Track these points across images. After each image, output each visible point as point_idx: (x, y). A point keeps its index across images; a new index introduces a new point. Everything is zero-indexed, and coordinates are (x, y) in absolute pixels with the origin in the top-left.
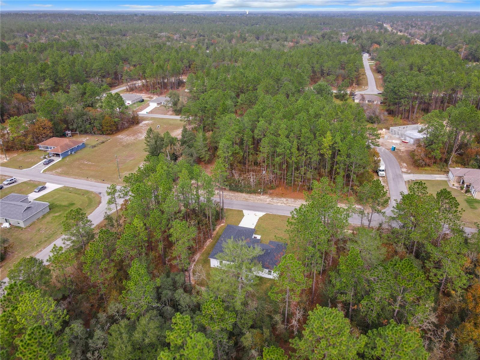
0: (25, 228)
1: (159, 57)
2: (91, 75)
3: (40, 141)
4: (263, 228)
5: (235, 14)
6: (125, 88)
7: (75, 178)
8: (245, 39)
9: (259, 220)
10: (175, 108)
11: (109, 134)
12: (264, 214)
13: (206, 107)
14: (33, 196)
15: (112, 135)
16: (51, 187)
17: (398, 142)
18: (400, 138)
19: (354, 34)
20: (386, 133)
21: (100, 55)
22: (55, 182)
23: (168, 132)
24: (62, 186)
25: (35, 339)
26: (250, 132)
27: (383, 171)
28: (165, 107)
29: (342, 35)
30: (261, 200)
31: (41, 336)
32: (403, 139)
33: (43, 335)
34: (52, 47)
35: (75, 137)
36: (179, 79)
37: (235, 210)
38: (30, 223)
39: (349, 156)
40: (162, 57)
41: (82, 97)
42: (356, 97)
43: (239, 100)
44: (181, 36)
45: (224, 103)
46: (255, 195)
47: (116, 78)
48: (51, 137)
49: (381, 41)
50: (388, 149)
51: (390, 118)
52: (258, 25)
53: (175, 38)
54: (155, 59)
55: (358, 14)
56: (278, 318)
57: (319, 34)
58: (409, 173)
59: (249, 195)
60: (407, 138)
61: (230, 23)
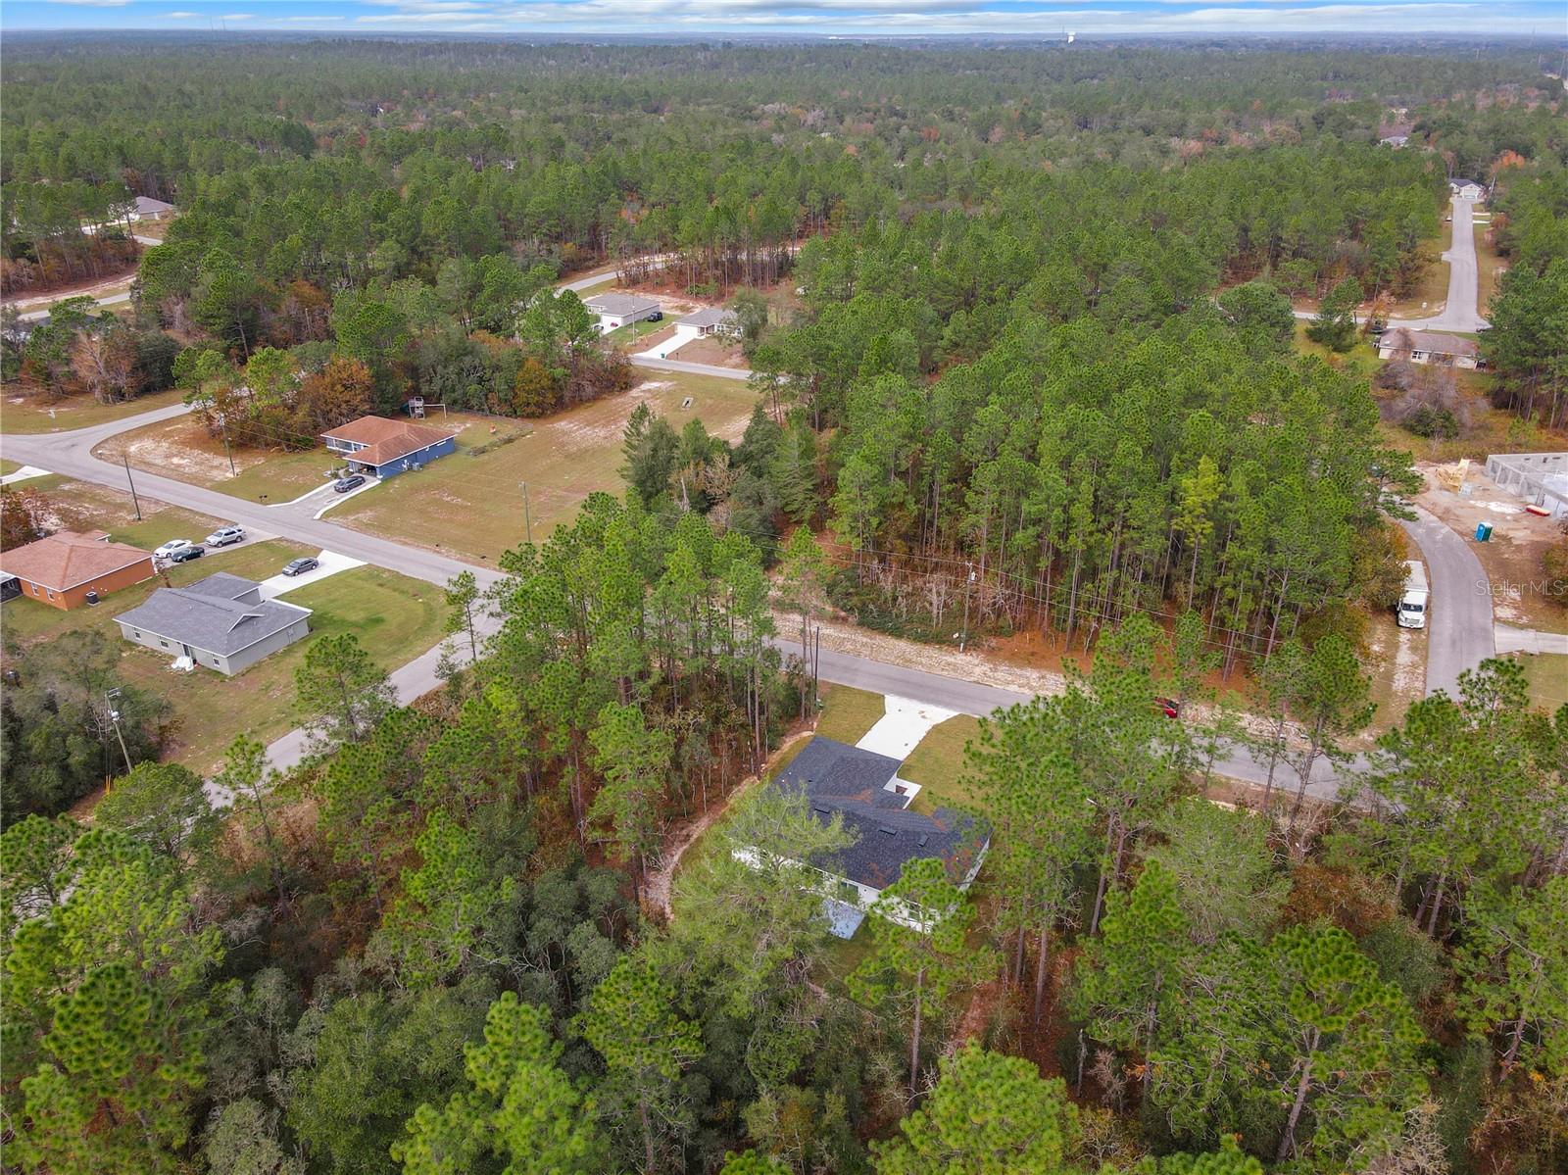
0: (231, 679)
1: (733, 181)
2: (519, 233)
3: (332, 424)
4: (937, 760)
5: (1027, 43)
6: (613, 276)
7: (405, 544)
8: (1037, 127)
9: (929, 733)
10: (751, 346)
11: (530, 416)
12: (953, 713)
13: (829, 348)
14: (276, 586)
15: (541, 421)
16: (332, 563)
17: (1510, 509)
18: (1521, 496)
19: (1439, 114)
20: (1470, 474)
21: (558, 170)
22: (346, 548)
23: (697, 422)
24: (362, 563)
25: (98, 1004)
26: (950, 441)
27: (1418, 608)
28: (720, 339)
29: (1391, 118)
30: (955, 667)
31: (115, 999)
32: (1531, 499)
33: (123, 996)
34: (430, 144)
35: (434, 417)
36: (785, 254)
37: (860, 692)
38: (249, 664)
39: (1270, 547)
40: (741, 180)
41: (470, 297)
42: (1386, 340)
43: (947, 332)
44: (831, 115)
45: (884, 339)
46: (940, 649)
47: (595, 244)
48: (363, 414)
49: (1534, 144)
50: (1461, 534)
51: (1502, 421)
52: (1096, 81)
53: (810, 121)
54: (718, 187)
55: (1477, 45)
56: (883, 1064)
57: (1305, 114)
58: (1522, 627)
59: (918, 647)
60: (1548, 498)
61: (1001, 72)
